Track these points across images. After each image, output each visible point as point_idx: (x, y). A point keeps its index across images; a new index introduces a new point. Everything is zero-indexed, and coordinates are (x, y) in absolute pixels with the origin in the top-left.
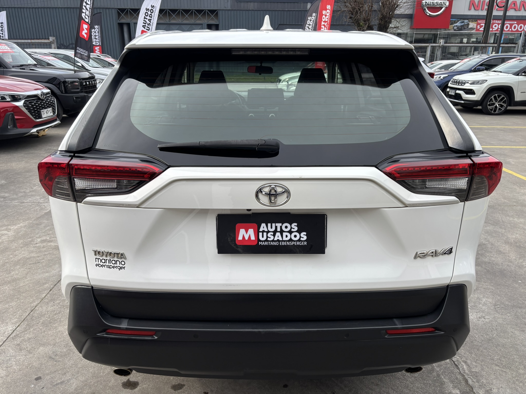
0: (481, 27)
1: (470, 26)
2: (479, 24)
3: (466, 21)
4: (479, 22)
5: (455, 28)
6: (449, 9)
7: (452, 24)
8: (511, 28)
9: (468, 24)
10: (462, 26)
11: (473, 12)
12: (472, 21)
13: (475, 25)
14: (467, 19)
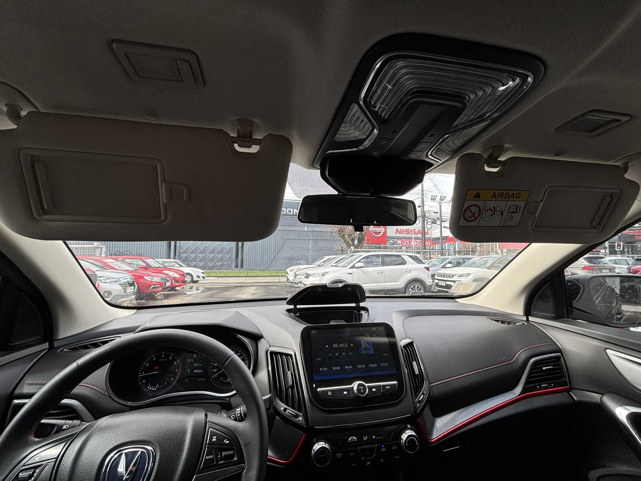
0: (404, 243)
1: (398, 243)
2: (403, 241)
3: (395, 240)
4: (403, 240)
5: (390, 243)
6: (385, 233)
7: (388, 241)
8: (420, 243)
9: (397, 241)
10: (393, 242)
11: (398, 235)
12: (399, 240)
13: (401, 242)
14: (396, 239)
